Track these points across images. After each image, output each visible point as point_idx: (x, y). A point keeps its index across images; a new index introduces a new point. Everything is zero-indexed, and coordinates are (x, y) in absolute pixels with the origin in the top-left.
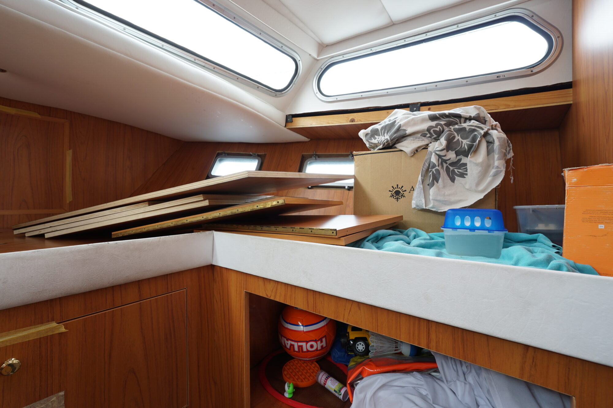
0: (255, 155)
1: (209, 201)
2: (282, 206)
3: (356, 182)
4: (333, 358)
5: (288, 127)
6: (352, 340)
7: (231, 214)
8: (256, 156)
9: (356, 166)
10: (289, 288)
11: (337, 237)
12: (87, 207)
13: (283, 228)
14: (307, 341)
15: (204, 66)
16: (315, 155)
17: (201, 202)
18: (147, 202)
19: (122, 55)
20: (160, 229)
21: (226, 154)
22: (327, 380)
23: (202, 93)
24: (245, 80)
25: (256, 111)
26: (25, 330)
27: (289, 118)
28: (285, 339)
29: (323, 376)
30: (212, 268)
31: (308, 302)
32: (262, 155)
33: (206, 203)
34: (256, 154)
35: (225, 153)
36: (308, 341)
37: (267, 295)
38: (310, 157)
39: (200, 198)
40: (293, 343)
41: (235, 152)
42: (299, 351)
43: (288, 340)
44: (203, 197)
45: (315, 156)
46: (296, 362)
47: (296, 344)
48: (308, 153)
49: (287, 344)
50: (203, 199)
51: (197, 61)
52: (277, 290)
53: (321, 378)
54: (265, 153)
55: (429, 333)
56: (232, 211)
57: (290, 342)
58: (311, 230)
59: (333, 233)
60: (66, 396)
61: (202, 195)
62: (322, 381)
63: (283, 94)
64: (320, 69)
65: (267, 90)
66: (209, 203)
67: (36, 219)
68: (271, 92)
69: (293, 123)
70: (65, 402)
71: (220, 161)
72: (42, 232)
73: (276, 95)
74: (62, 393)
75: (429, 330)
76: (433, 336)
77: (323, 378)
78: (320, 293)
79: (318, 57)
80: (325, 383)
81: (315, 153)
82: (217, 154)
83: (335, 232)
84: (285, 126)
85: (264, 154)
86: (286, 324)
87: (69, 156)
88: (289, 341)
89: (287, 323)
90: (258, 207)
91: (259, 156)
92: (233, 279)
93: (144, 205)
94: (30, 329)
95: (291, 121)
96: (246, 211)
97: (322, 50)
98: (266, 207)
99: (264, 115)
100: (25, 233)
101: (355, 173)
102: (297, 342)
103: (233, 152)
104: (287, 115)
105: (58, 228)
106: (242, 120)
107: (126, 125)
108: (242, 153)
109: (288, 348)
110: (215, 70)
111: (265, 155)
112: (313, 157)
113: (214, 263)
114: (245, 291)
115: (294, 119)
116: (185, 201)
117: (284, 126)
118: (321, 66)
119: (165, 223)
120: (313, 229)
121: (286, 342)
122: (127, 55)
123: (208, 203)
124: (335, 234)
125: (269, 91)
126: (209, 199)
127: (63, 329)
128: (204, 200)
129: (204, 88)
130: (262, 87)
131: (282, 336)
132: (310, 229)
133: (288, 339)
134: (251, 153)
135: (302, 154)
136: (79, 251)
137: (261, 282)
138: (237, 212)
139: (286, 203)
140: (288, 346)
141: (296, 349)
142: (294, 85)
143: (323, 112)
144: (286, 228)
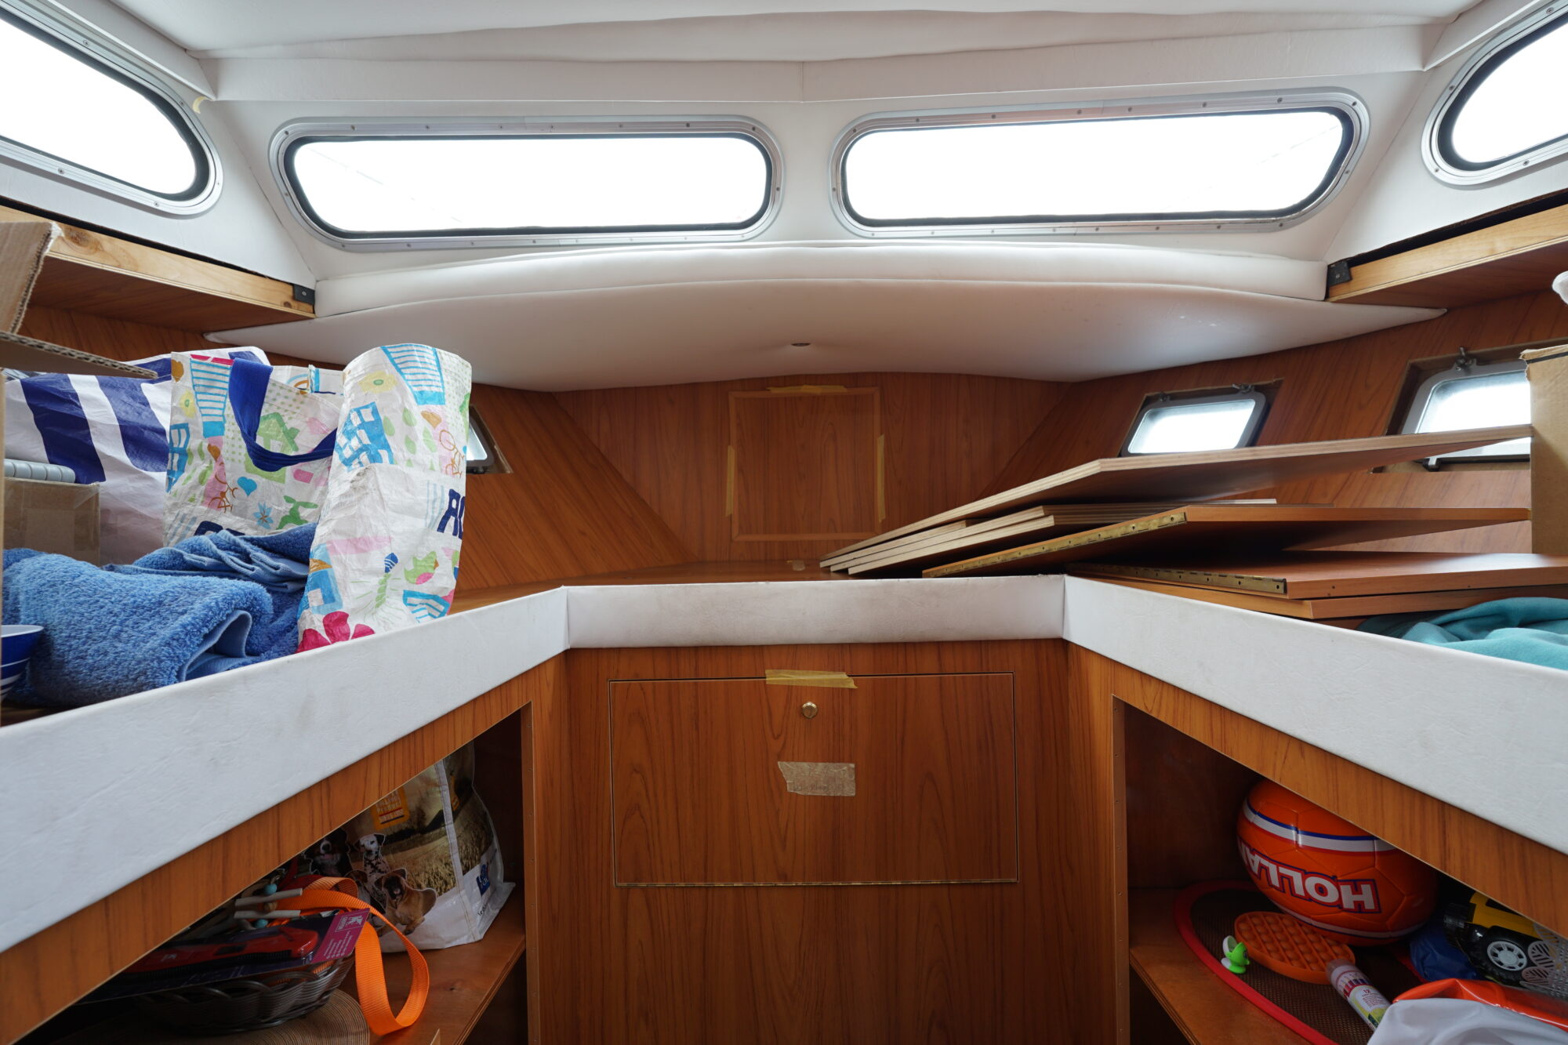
0: (1246, 388)
1: (1054, 518)
2: (1177, 526)
3: (1539, 446)
4: (1415, 963)
5: (1336, 298)
6: (1481, 929)
7: (1087, 543)
8: (1250, 390)
9: (1536, 396)
10: (1181, 696)
11: (1287, 597)
12: (893, 529)
13: (1191, 573)
14: (1305, 871)
15: (1075, 234)
16: (1462, 357)
17: (1038, 520)
18: (964, 521)
19: (929, 281)
20: (983, 568)
21: (1169, 398)
22: (1354, 986)
23: (1073, 291)
24: (1179, 224)
25: (1216, 286)
26: (821, 674)
27: (1339, 274)
28: (1248, 850)
29: (1347, 975)
30: (1062, 646)
31: (1212, 730)
32: (1270, 384)
33: (1049, 522)
34: (1250, 387)
35: (1164, 396)
36: (1308, 871)
37: (1146, 708)
38: (1445, 366)
39: (1038, 512)
40: (1265, 863)
41: (1190, 390)
42: (1282, 889)
43: (1254, 851)
44: (1044, 511)
45: (1461, 361)
46: (1286, 922)
47: (1272, 868)
48: (1434, 358)
49: (1253, 862)
50: (1042, 514)
51: (1058, 231)
52: (1161, 697)
53: (1340, 976)
54: (1279, 379)
55: (1444, 832)
56: (1090, 537)
57: (1257, 859)
58: (1238, 580)
59: (1278, 587)
60: (856, 768)
61: (1041, 507)
62: (1340, 983)
63: (1305, 213)
64: (1448, 90)
65: (1247, 223)
66: (1055, 522)
67: (844, 546)
68: (1265, 222)
69: (1353, 281)
70: (856, 777)
71: (1153, 416)
72: (846, 566)
73: (1281, 225)
74: (853, 765)
75: (1444, 826)
76: (1454, 842)
77: (1342, 978)
78: (1232, 712)
79: (1424, 67)
80: (1348, 991)
81: (1463, 354)
82: (1145, 401)
83: (1281, 585)
84: (1327, 297)
85: (1275, 382)
86: (1253, 814)
87: (880, 443)
88: (1256, 856)
89: (1255, 813)
90: (1135, 530)
91: (1258, 389)
92: (1095, 669)
93: (960, 526)
94: (824, 674)
95: (1348, 278)
96: (1114, 537)
97: (1438, 41)
98: (1149, 530)
99: (1242, 290)
100: (829, 567)
101: (1533, 418)
102: (1279, 864)
103: (1185, 390)
104: (1329, 266)
105: (862, 561)
106: (1182, 317)
107: (959, 376)
108: (1209, 388)
109: (1255, 874)
110: (1101, 231)
111: (1278, 384)
112: (1455, 365)
113: (1065, 637)
114: (1114, 697)
115: (1356, 270)
116: (1014, 518)
117: (1323, 298)
118: (1451, 81)
119: (989, 558)
120: (1242, 578)
121: (1250, 856)
122: (935, 278)
123: (1053, 522)
124: (1281, 590)
125: (1257, 222)
126: (1054, 514)
127: (852, 685)
128: (1046, 516)
129: (1073, 280)
130: (1231, 223)
131: (1242, 840)
132: (1236, 577)
133: (1254, 849)
134: (1234, 386)
135: (1411, 361)
136: (867, 587)
137: (1137, 681)
138: (1098, 540)
139: (1189, 520)
140: (1255, 868)
141: (1275, 881)
142: (1345, 176)
143: (1464, 221)
144: (1195, 574)
